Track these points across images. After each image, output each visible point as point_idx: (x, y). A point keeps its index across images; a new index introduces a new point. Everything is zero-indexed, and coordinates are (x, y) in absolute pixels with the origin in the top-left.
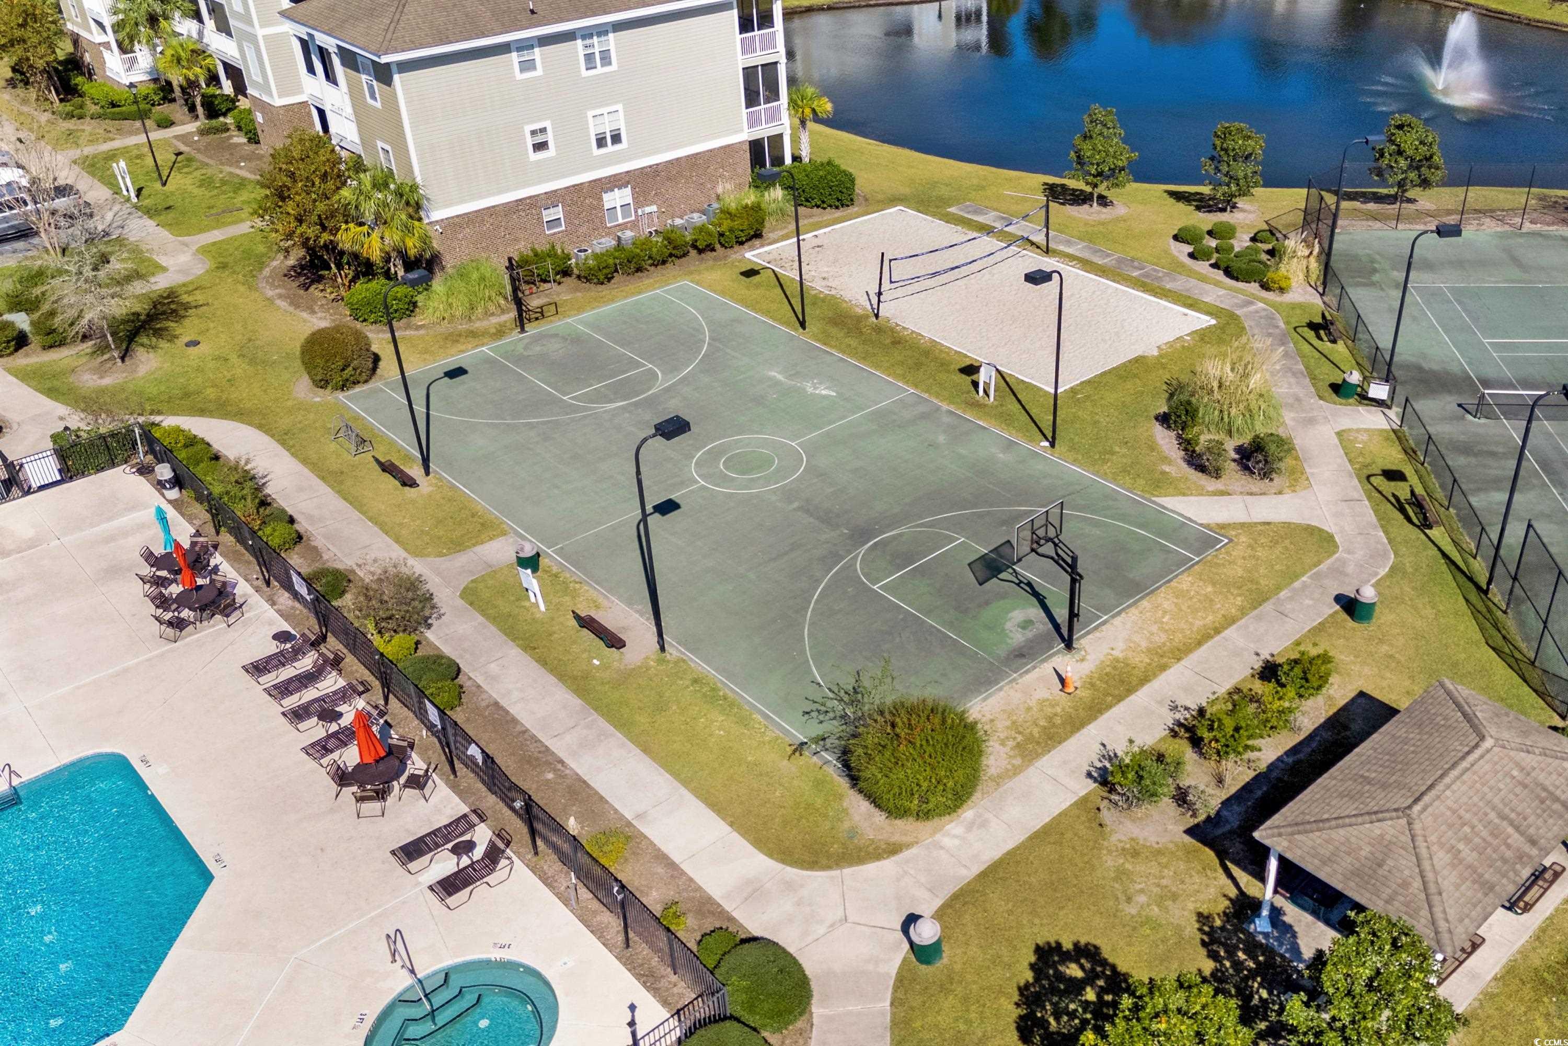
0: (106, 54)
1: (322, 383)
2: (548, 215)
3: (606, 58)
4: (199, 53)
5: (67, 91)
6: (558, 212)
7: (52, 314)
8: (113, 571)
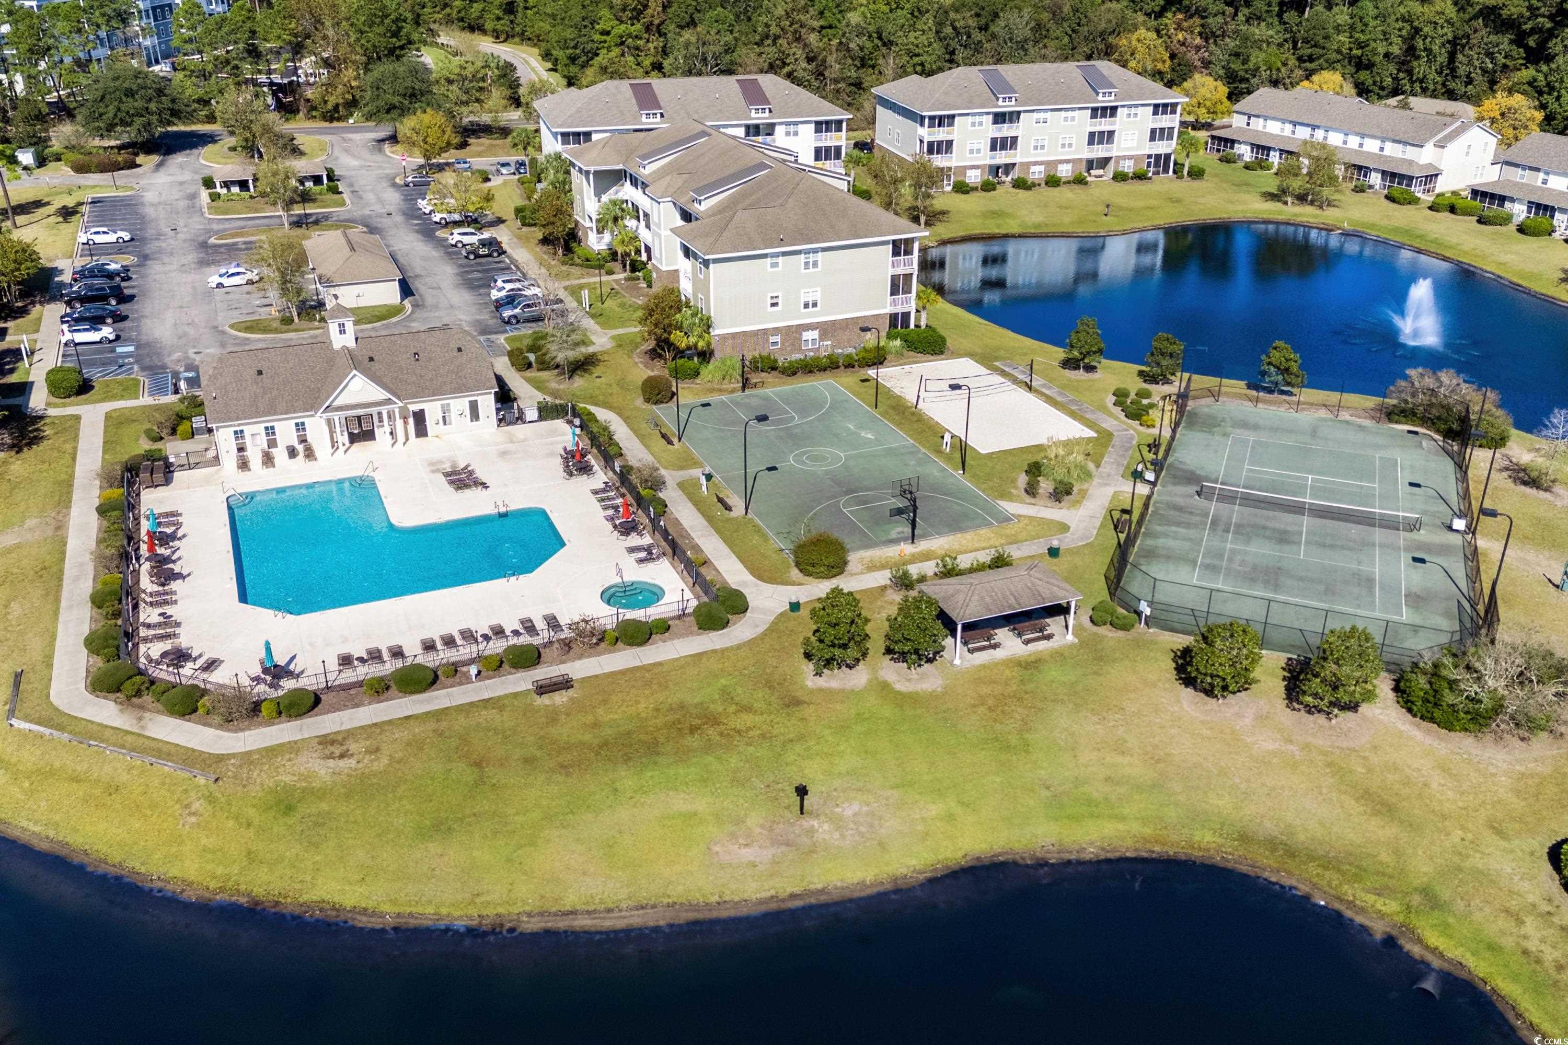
0: (590, 232)
1: (648, 400)
2: (773, 339)
3: (815, 264)
4: (636, 238)
5: (568, 250)
6: (778, 338)
7: (545, 354)
8: (551, 454)
